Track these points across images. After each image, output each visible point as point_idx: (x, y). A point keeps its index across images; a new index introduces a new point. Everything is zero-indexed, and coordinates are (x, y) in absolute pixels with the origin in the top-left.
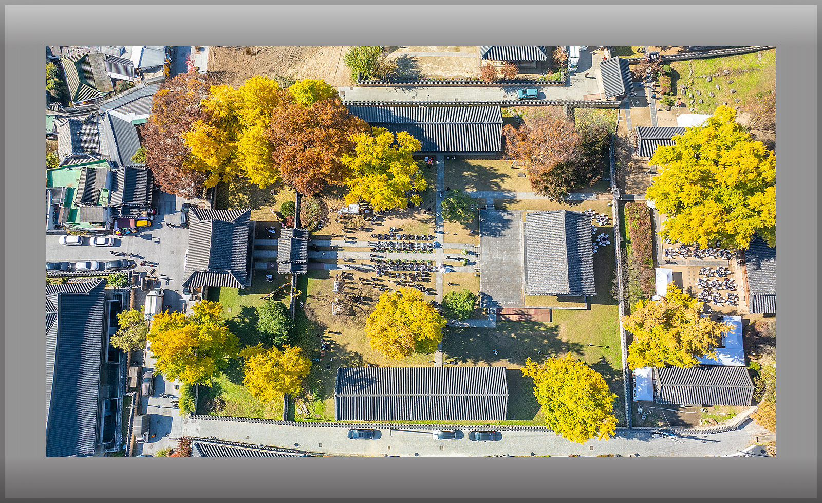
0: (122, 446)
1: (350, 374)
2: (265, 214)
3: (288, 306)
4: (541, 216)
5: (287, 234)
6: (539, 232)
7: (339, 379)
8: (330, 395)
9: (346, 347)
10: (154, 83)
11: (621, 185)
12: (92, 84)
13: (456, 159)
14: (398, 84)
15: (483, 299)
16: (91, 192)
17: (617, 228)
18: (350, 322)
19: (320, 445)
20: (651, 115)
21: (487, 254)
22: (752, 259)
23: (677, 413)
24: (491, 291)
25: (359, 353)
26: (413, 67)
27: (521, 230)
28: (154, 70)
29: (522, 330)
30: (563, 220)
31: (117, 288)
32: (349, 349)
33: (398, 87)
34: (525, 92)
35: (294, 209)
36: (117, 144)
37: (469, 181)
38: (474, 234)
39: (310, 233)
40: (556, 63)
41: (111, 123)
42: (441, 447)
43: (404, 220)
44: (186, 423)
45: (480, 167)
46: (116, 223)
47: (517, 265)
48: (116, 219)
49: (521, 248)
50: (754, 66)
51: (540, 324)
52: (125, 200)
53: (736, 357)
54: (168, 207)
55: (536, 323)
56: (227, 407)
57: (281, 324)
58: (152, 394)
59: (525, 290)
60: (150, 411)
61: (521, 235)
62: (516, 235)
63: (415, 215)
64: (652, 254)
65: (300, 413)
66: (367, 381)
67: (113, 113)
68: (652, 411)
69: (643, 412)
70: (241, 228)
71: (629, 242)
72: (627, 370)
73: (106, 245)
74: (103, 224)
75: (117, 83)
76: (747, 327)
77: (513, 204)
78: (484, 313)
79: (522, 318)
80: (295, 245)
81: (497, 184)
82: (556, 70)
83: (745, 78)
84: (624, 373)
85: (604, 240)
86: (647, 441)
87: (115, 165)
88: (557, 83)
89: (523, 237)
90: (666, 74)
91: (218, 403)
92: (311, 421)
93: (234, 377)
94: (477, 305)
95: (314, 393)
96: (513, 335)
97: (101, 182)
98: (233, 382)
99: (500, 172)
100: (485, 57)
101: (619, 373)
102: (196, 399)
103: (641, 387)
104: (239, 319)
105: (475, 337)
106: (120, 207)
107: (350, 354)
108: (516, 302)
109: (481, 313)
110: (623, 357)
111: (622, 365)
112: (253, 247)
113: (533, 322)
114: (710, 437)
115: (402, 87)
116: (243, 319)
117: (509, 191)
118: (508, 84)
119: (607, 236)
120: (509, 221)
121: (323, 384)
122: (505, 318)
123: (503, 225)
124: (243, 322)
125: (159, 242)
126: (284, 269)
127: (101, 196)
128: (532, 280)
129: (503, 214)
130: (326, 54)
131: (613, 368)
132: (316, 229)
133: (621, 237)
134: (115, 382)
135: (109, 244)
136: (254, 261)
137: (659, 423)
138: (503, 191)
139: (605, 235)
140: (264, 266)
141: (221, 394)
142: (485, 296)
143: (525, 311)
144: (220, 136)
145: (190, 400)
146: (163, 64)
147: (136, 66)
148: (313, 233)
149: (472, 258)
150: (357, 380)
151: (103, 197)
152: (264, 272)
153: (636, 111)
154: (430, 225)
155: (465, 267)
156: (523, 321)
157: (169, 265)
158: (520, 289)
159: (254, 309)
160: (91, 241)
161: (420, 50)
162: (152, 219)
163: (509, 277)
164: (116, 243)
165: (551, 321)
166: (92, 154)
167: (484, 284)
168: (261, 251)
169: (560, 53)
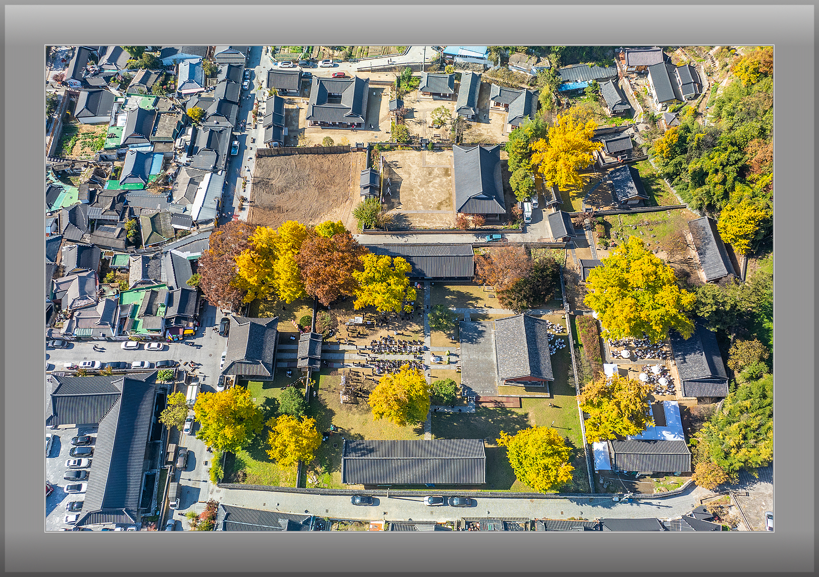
0: (156, 512)
1: (353, 445)
2: (288, 327)
3: (304, 394)
4: (506, 321)
5: (306, 338)
8: (337, 468)
9: (350, 430)
10: (207, 231)
11: (572, 303)
12: (160, 232)
14: (393, 232)
15: (464, 390)
16: (151, 307)
17: (571, 335)
18: (354, 409)
19: (327, 511)
20: (592, 253)
21: (466, 355)
22: (679, 355)
24: (471, 383)
25: (361, 435)
26: (405, 221)
27: (493, 336)
28: (207, 222)
29: (497, 417)
30: (523, 321)
31: (163, 382)
32: (352, 432)
33: (394, 234)
34: (491, 237)
35: (311, 321)
36: (174, 273)
37: (451, 302)
38: (455, 340)
40: (514, 216)
41: (172, 258)
42: (432, 513)
44: (211, 493)
45: (458, 292)
46: (168, 332)
47: (491, 363)
48: (168, 329)
49: (493, 350)
50: (666, 219)
51: (512, 412)
52: (179, 312)
53: (677, 434)
54: (209, 321)
55: (509, 411)
56: (248, 479)
57: (299, 404)
58: (186, 468)
60: (183, 483)
61: (492, 340)
62: (489, 340)
63: (408, 327)
64: (601, 354)
65: (310, 481)
66: (367, 450)
67: (174, 252)
68: (612, 482)
69: (604, 482)
70: (271, 331)
71: (581, 345)
72: (587, 445)
73: (158, 349)
74: (158, 331)
75: (178, 232)
76: (684, 412)
77: (486, 319)
81: (472, 305)
82: (514, 222)
83: (661, 227)
84: (585, 449)
85: (560, 343)
86: (609, 508)
87: (171, 288)
88: (516, 231)
89: (494, 341)
90: (599, 223)
91: (241, 475)
93: (255, 454)
94: (458, 395)
95: (323, 466)
96: (490, 420)
97: (161, 299)
98: (254, 458)
99: (475, 295)
100: (459, 211)
101: (581, 450)
102: (224, 467)
103: (600, 459)
104: (262, 408)
105: (458, 421)
106: (173, 318)
107: (353, 435)
108: (491, 393)
110: (583, 432)
111: (583, 443)
112: (277, 351)
113: (506, 410)
114: (664, 502)
115: (397, 234)
116: (265, 407)
117: (482, 309)
118: (478, 232)
119: (563, 341)
120: (484, 331)
121: (330, 460)
123: (478, 334)
124: (265, 410)
125: (200, 348)
126: (303, 364)
127: (159, 310)
129: (478, 326)
130: (338, 213)
131: (576, 446)
132: (328, 336)
133: (574, 342)
134: (155, 458)
135: (160, 349)
136: (277, 362)
138: (477, 309)
140: (285, 365)
141: (243, 468)
142: (465, 387)
143: (499, 400)
146: (214, 218)
147: (194, 219)
148: (325, 340)
149: (453, 359)
150: (360, 450)
151: (160, 312)
152: (284, 370)
153: (579, 250)
154: (420, 335)
155: (448, 365)
158: (494, 382)
159: (275, 399)
160: (146, 347)
161: (410, 209)
162: (196, 329)
163: (485, 372)
164: (166, 348)
165: (521, 407)
166: (154, 280)
167: (464, 377)
168: (283, 354)
169: (517, 210)
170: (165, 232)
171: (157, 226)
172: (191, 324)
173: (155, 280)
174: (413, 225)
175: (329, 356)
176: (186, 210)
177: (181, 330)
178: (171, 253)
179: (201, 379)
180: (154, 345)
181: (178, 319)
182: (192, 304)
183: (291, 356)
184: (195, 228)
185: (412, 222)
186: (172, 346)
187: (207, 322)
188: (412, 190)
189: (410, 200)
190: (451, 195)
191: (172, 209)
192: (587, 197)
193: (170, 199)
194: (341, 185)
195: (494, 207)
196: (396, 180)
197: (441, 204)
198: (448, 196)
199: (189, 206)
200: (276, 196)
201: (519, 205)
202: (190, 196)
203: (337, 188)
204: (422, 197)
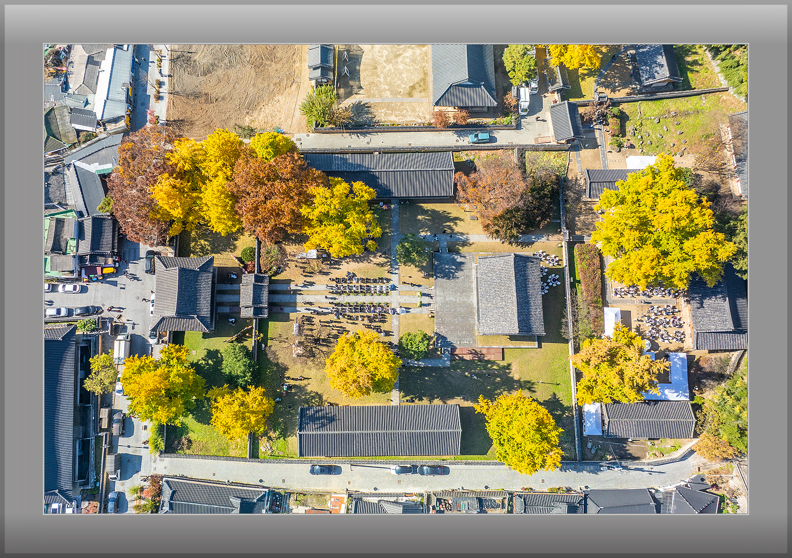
0: (95, 483)
1: (311, 412)
2: (226, 260)
3: (251, 349)
4: (491, 260)
5: (248, 280)
6: (490, 275)
7: (301, 418)
8: (292, 433)
9: (306, 387)
10: (116, 133)
11: (571, 227)
12: (58, 136)
13: (410, 204)
14: (352, 131)
15: (437, 339)
16: (59, 241)
17: (567, 269)
18: (310, 363)
19: (284, 481)
20: (601, 156)
21: (441, 296)
22: (696, 297)
23: (625, 447)
24: (446, 332)
25: (319, 393)
26: (367, 113)
27: (474, 272)
28: (116, 120)
29: (475, 369)
30: (513, 263)
31: (85, 333)
32: (309, 389)
33: (353, 133)
34: (476, 136)
35: (254, 255)
36: (82, 194)
37: (423, 225)
38: (427, 276)
39: (270, 277)
40: (507, 108)
41: (77, 173)
42: (399, 482)
43: (361, 263)
44: (155, 462)
45: (434, 211)
46: (83, 271)
47: (470, 306)
48: (83, 267)
49: (474, 290)
50: (699, 108)
51: (493, 363)
52: (92, 249)
53: (680, 392)
54: (132, 254)
55: (489, 362)
56: (194, 446)
57: (245, 366)
58: (123, 435)
59: (478, 330)
60: (121, 450)
61: (473, 276)
62: (469, 277)
63: (371, 258)
64: (602, 294)
65: (263, 450)
66: (327, 419)
67: (78, 164)
68: (601, 446)
69: (592, 446)
70: (205, 275)
71: (579, 282)
72: (577, 406)
73: (74, 292)
74: (72, 272)
75: (81, 134)
76: (692, 363)
77: (466, 247)
78: (439, 353)
79: (475, 357)
80: (257, 290)
81: (450, 228)
82: (506, 114)
83: (691, 120)
84: (574, 409)
85: (554, 280)
86: (596, 474)
87: (81, 214)
88: (508, 127)
89: (475, 278)
90: (615, 116)
91: (186, 442)
92: (275, 458)
93: (200, 417)
94: (431, 345)
95: (277, 432)
96: (467, 374)
97: (69, 231)
98: (199, 421)
99: (453, 215)
100: (437, 104)
101: (569, 409)
102: (165, 438)
103: (590, 422)
104: (204, 362)
105: (430, 376)
106: (87, 255)
107: (310, 393)
108: (469, 342)
109: (436, 353)
110: (573, 393)
111: (572, 401)
112: (215, 292)
113: (486, 361)
114: (656, 469)
115: (357, 133)
116: (208, 362)
117: (462, 234)
118: (459, 128)
119: (557, 276)
120: (462, 263)
121: (285, 423)
122: (459, 357)
123: (456, 267)
124: (208, 364)
125: (124, 288)
126: (247, 313)
127: (69, 245)
128: (483, 321)
129: (456, 257)
130: (282, 102)
131: (563, 404)
132: (276, 273)
133: (570, 277)
134: (87, 423)
135: (77, 291)
136: (216, 306)
137: (608, 457)
138: (456, 234)
139: (555, 276)
140: (227, 310)
141: (188, 433)
142: (440, 337)
143: (478, 350)
144: (184, 187)
145: (160, 440)
146: (124, 114)
147: (99, 117)
148: (273, 278)
149: (426, 300)
150: (319, 419)
151: (70, 246)
152: (227, 316)
153: (586, 153)
154: (386, 268)
155: (420, 309)
156: (476, 360)
157: (135, 310)
158: (473, 329)
159: (217, 351)
160: (60, 288)
161: (374, 96)
162: (117, 265)
163: (463, 318)
164: (84, 290)
165: (503, 359)
166: (58, 204)
167: (438, 324)
168: (223, 296)
169: (510, 98)
170: (65, 136)
171: (53, 128)
172: (110, 261)
173: (60, 204)
174: (377, 119)
175: (278, 298)
176: (87, 103)
177: (99, 269)
178: (75, 166)
179: (129, 327)
180: (69, 287)
182: (107, 236)
183: (233, 299)
184: (102, 129)
185: (376, 114)
186: (92, 286)
187: (130, 256)
188: (376, 68)
189: (373, 83)
190: (426, 74)
191: (70, 103)
192: (601, 75)
193: (65, 87)
194: (284, 60)
196: (355, 52)
197: (413, 88)
198: (422, 76)
199: (90, 98)
200: (201, 78)
201: (514, 92)
202: (90, 83)
203: (279, 66)
204: (389, 79)
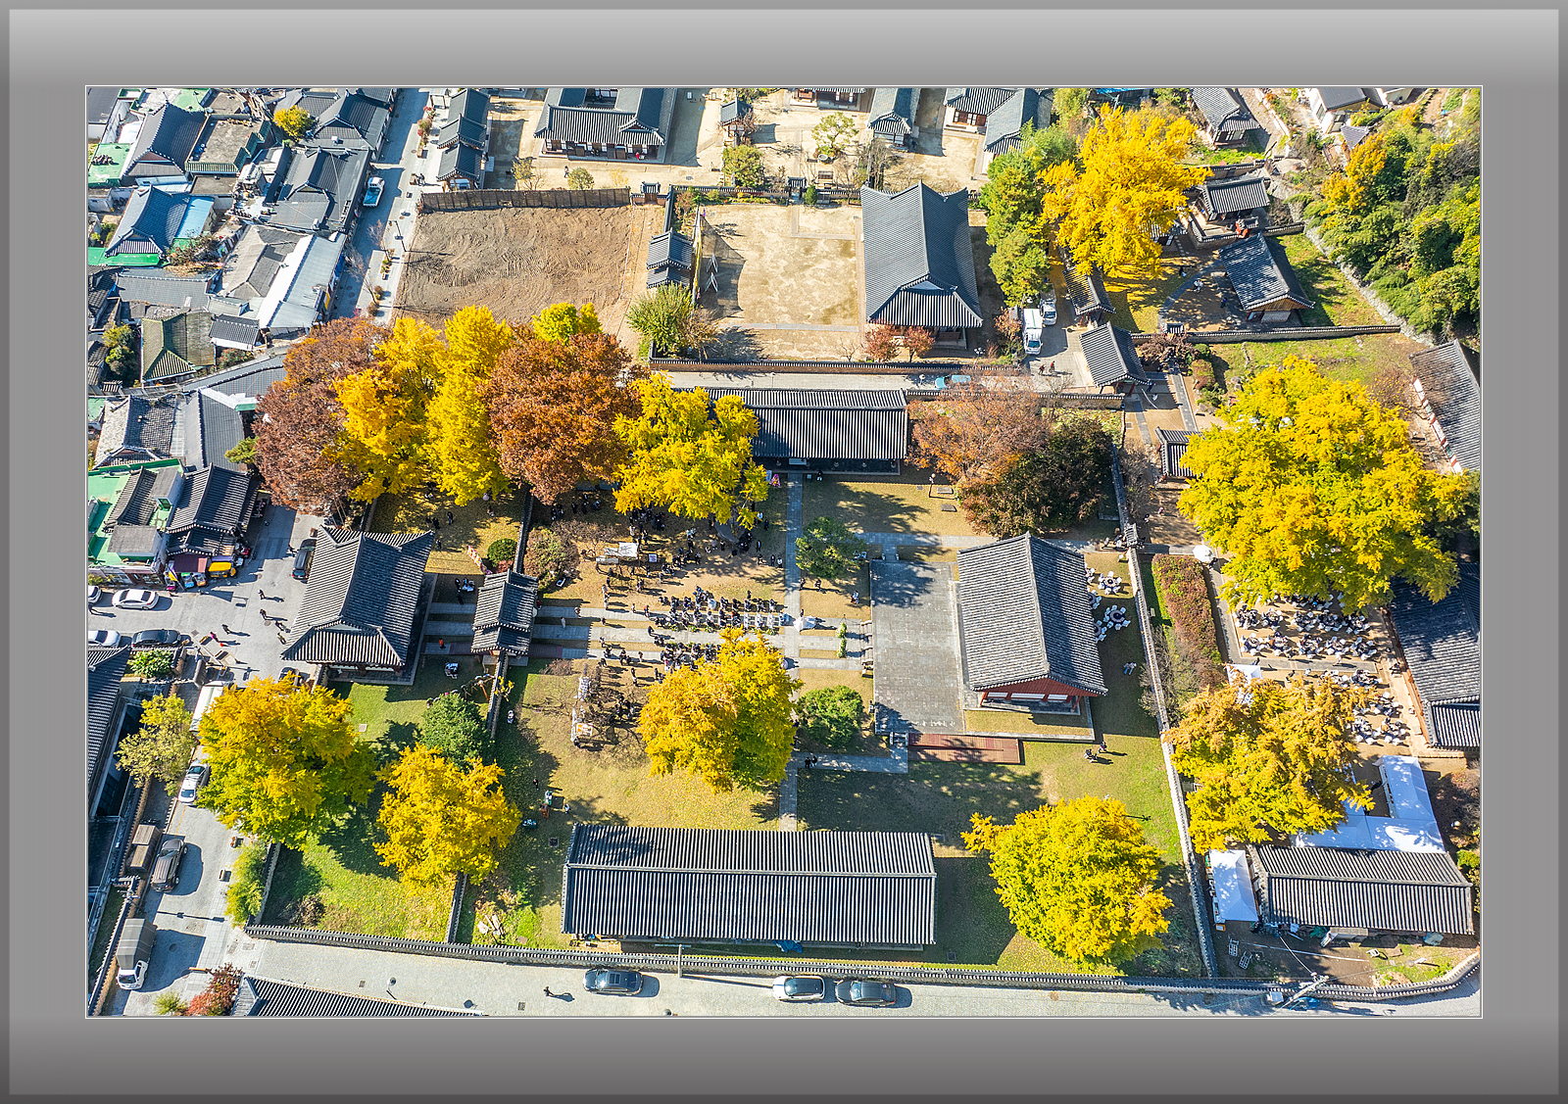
2: (458, 562)
3: (484, 714)
4: (985, 552)
5: (496, 581)
7: (577, 842)
8: (553, 897)
9: (593, 804)
12: (181, 352)
14: (720, 369)
15: (880, 717)
16: (138, 508)
17: (1141, 594)
18: (606, 756)
19: (521, 1005)
20: (1185, 420)
21: (885, 636)
24: (897, 702)
25: (621, 814)
26: (748, 343)
27: (952, 596)
28: (292, 334)
29: (963, 780)
30: (1028, 551)
31: (145, 681)
32: (599, 807)
33: (721, 372)
34: (947, 380)
36: (203, 437)
37: (849, 516)
38: (861, 602)
40: (1001, 335)
41: (201, 407)
43: (724, 577)
45: (869, 495)
46: (171, 563)
47: (947, 655)
48: (174, 555)
49: (954, 627)
50: (1354, 354)
51: (1001, 771)
52: (200, 517)
53: (1422, 832)
55: (991, 766)
56: (327, 917)
58: (173, 886)
59: (966, 700)
60: (161, 922)
61: (951, 602)
62: (943, 603)
63: (746, 569)
64: (1217, 642)
65: (484, 931)
66: (634, 847)
68: (1260, 954)
69: (1240, 954)
71: (1168, 623)
72: (1192, 857)
74: (148, 560)
75: (224, 353)
76: (1435, 782)
77: (934, 556)
78: (883, 745)
79: (961, 756)
80: (512, 597)
81: (902, 523)
82: (1002, 350)
84: (1188, 868)
85: (1117, 617)
89: (955, 606)
90: (1202, 358)
91: (310, 907)
93: (352, 856)
94: (866, 729)
95: (519, 892)
96: (944, 789)
97: (163, 488)
98: (348, 866)
99: (907, 503)
100: (875, 317)
101: (1177, 870)
102: (267, 888)
103: (1228, 889)
104: (379, 746)
105: (864, 791)
106: (186, 532)
107: (602, 816)
108: (948, 723)
109: (877, 746)
110: (1180, 823)
111: (1181, 853)
112: (426, 616)
113: (985, 764)
115: (728, 372)
116: (389, 746)
117: (926, 534)
118: (917, 370)
119: (1123, 610)
120: (929, 580)
121: (539, 874)
122: (927, 755)
123: (917, 586)
124: (387, 750)
125: (244, 605)
126: (484, 642)
127: (155, 517)
129: (915, 569)
132: (553, 587)
133: (1149, 610)
135: (149, 601)
136: (424, 641)
137: (1281, 979)
138: (914, 533)
139: (1119, 609)
141: (317, 891)
142: (883, 710)
143: (967, 741)
145: (254, 887)
146: (308, 326)
147: (263, 325)
148: (545, 596)
149: (854, 645)
150: (615, 846)
151: (157, 519)
153: (1155, 415)
154: (775, 587)
155: (843, 660)
156: (964, 762)
157: (257, 645)
158: (955, 700)
159: (413, 725)
161: (761, 320)
162: (240, 562)
163: (932, 677)
164: (162, 604)
165: (1022, 762)
166: (153, 452)
167: (882, 687)
168: (441, 624)
169: (1008, 323)
170: (196, 354)
171: (177, 340)
172: (228, 550)
173: (157, 452)
174: (765, 353)
175: (552, 631)
176: (247, 309)
177: (202, 563)
178: (200, 395)
179: (238, 675)
180: (135, 594)
181: (198, 535)
182: (234, 502)
183: (459, 629)
184: (264, 347)
185: (764, 346)
186: (180, 599)
187: (268, 549)
188: (766, 283)
189: (759, 303)
190: (854, 293)
191: (216, 307)
192: (1168, 304)
193: (215, 286)
194: (605, 269)
195: (954, 311)
196: (730, 261)
197: (831, 311)
198: (848, 295)
199: (254, 303)
200: (456, 289)
201: (1012, 314)
202: (260, 282)
203: (595, 276)
204: (788, 298)
